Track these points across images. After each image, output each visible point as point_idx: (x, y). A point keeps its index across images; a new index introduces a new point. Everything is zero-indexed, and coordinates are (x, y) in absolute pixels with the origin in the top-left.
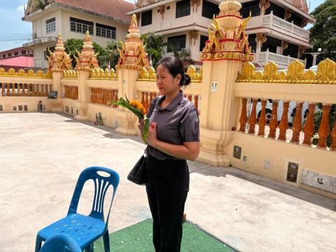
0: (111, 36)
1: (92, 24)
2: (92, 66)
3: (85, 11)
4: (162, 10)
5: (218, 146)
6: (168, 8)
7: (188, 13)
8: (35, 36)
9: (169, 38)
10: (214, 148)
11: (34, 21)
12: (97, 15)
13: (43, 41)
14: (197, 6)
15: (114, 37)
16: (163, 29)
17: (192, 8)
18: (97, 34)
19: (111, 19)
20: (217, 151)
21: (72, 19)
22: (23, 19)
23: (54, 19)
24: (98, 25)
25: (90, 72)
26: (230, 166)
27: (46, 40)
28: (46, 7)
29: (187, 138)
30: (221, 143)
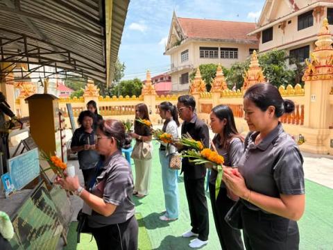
0: (234, 56)
1: (217, 49)
2: (223, 88)
3: (211, 40)
4: (283, 26)
5: (318, 139)
6: (290, 22)
7: (311, 24)
8: (173, 66)
9: (291, 51)
10: (316, 141)
11: (172, 54)
12: (221, 41)
13: (179, 69)
14: (321, 16)
15: (236, 57)
16: (284, 43)
17: (314, 18)
18: (221, 57)
19: (233, 41)
20: (318, 143)
21: (201, 48)
22: (164, 54)
23: (187, 51)
24: (222, 49)
25: (221, 93)
26: (329, 154)
27: (182, 68)
28: (182, 43)
29: (283, 189)
30: (320, 137)
